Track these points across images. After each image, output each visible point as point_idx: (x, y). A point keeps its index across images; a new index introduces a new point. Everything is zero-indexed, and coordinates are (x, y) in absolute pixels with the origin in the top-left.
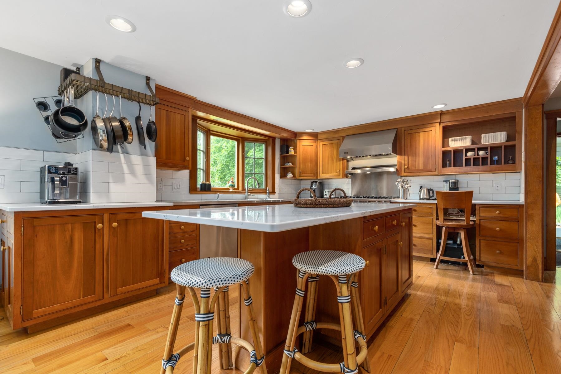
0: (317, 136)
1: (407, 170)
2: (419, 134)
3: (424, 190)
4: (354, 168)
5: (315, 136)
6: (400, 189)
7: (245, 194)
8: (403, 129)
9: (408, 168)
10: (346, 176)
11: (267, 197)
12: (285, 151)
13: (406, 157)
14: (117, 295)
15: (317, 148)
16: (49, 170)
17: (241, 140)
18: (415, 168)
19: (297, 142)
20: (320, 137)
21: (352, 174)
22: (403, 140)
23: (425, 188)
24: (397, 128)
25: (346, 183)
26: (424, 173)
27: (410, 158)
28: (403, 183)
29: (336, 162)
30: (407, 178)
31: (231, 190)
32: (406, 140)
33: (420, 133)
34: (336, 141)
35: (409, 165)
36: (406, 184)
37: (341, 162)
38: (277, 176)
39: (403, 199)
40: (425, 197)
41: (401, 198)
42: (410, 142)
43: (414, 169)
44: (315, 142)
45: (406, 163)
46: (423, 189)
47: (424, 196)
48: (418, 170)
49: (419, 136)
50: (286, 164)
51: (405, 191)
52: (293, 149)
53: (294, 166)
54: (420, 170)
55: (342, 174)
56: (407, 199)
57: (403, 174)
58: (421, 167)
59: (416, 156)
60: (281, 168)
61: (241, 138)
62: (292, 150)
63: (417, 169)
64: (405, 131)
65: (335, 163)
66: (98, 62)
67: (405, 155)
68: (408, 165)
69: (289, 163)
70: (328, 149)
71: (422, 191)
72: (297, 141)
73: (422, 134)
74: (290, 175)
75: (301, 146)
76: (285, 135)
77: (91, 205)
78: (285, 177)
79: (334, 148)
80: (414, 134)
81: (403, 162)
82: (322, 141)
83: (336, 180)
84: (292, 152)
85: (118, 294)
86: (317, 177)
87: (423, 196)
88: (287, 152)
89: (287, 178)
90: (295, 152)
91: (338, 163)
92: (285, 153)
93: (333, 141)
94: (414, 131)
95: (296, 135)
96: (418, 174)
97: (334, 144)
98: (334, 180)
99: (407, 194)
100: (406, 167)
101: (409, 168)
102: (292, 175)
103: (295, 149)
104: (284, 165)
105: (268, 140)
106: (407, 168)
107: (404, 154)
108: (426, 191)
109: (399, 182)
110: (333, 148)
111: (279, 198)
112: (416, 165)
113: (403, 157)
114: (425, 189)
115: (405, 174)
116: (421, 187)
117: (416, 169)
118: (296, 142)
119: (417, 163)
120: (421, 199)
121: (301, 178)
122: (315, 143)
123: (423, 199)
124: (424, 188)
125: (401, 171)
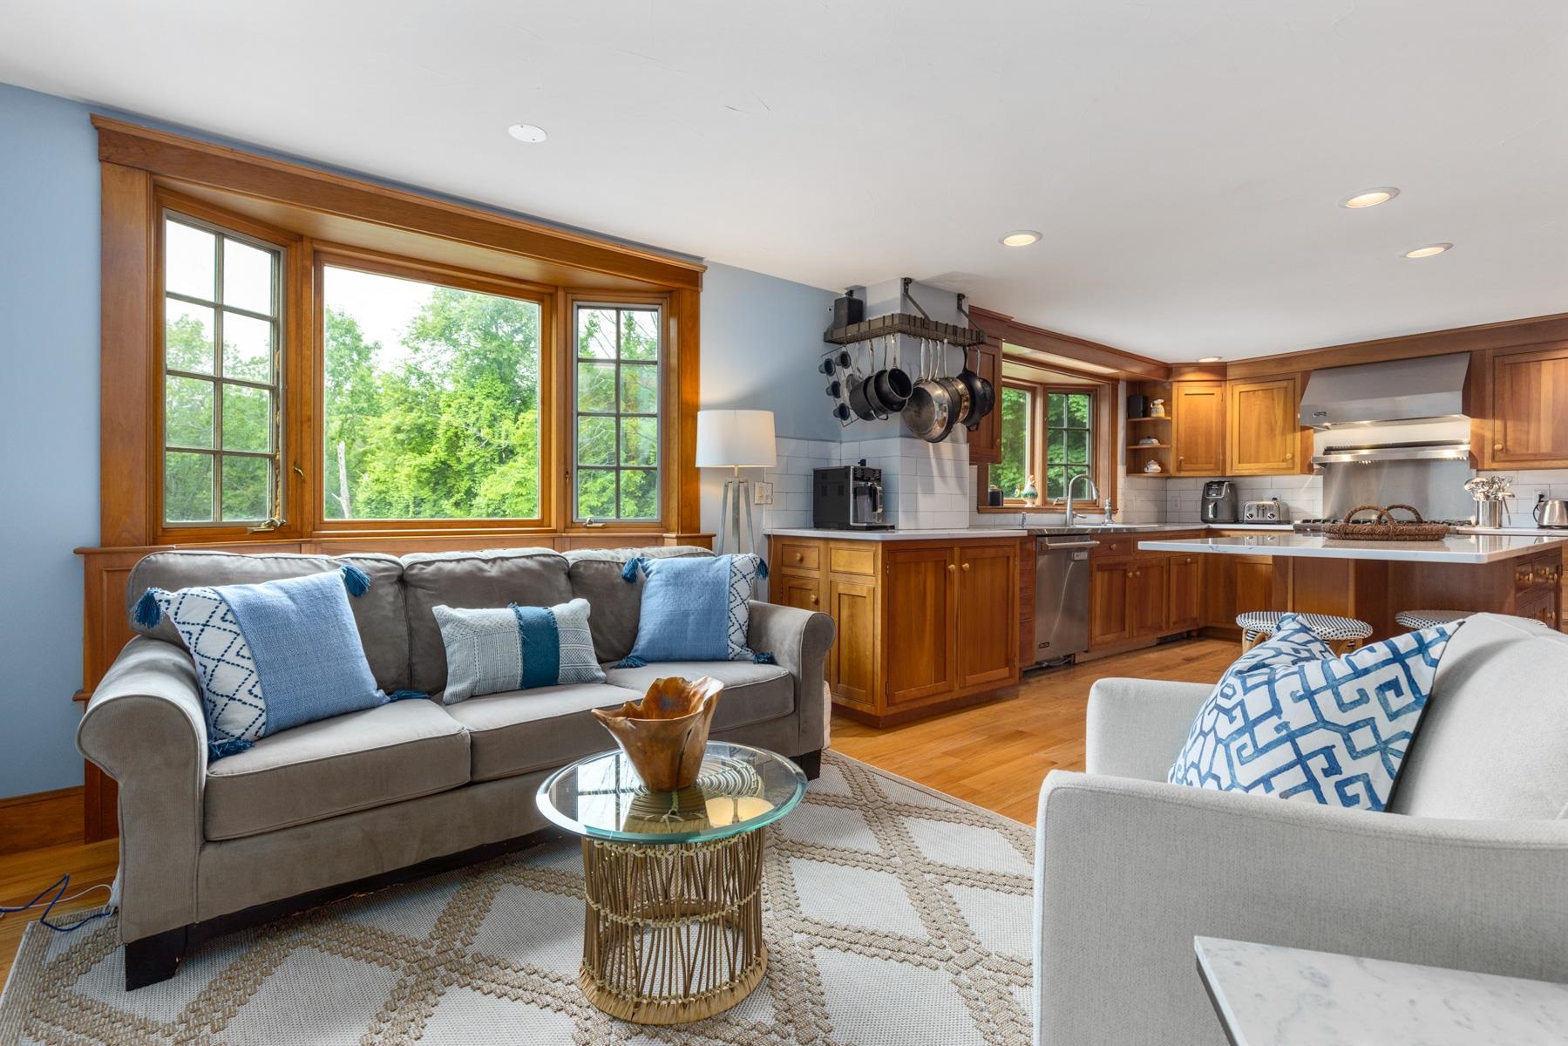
0: (1226, 371)
1: (1500, 456)
2: (1540, 365)
3: (1553, 506)
4: (1329, 450)
5: (1219, 371)
6: (1481, 503)
7: (1065, 513)
8: (1489, 354)
9: (1505, 450)
10: (1309, 469)
11: (1107, 521)
12: (1142, 409)
13: (1499, 424)
14: (965, 687)
15: (1223, 400)
16: (854, 474)
17: (1040, 389)
18: (1527, 449)
19: (1171, 388)
20: (1231, 373)
21: (1323, 465)
22: (1489, 380)
23: (1557, 499)
24: (1471, 352)
25: (1306, 485)
26: (1555, 463)
27: (1509, 424)
28: (1491, 487)
29: (1283, 433)
30: (1501, 474)
31: (1029, 505)
32: (1497, 381)
33: (1543, 362)
34: (1284, 384)
35: (1509, 443)
36: (1499, 490)
37: (1298, 435)
38: (1121, 470)
39: (1491, 526)
40: (1556, 521)
41: (1484, 525)
42: (1512, 386)
43: (1524, 451)
44: (1221, 386)
45: (1499, 436)
46: (1550, 502)
47: (1553, 519)
48: (1536, 455)
49: (1539, 370)
50: (1141, 442)
51: (1495, 508)
52: (1162, 404)
53: (1164, 446)
54: (1542, 455)
55: (1301, 464)
56: (1500, 526)
57: (1488, 463)
58: (1546, 447)
59: (1528, 422)
60: (1127, 450)
61: (1041, 384)
62: (1161, 406)
63: (1533, 452)
64: (1497, 360)
65: (1278, 439)
66: (907, 282)
67: (1494, 417)
68: (1506, 441)
69: (1149, 438)
70: (1258, 402)
71: (1548, 507)
72: (1171, 385)
73: (1547, 367)
74: (1154, 468)
75: (1183, 399)
76: (1136, 370)
77: (900, 533)
78: (1141, 473)
79: (1276, 402)
80: (1524, 364)
81: (1488, 435)
82: (1238, 382)
83: (1275, 478)
84: (1159, 410)
85: (967, 685)
86: (1224, 470)
87: (1549, 519)
88: (1147, 412)
89: (1146, 475)
90: (1168, 412)
91: (1289, 437)
92: (1141, 415)
93: (1271, 384)
94: (1524, 358)
95: (1170, 371)
96: (1537, 464)
97: (1275, 391)
98: (1268, 479)
99: (1501, 514)
100: (1499, 446)
101: (1507, 450)
102: (1159, 468)
103: (1167, 404)
104: (1137, 444)
105: (1099, 386)
106: (1502, 449)
107: (1491, 414)
108: (1561, 507)
109: (1477, 484)
110: (1273, 400)
111: (1124, 523)
112: (1528, 441)
113: (1489, 423)
114: (1557, 503)
115: (1495, 465)
116: (1541, 496)
117: (1530, 452)
118: (1168, 387)
119: (1532, 437)
120: (1542, 527)
121: (1182, 474)
122: (1219, 389)
123: (1549, 527)
124: (1553, 499)
125: (1483, 457)
